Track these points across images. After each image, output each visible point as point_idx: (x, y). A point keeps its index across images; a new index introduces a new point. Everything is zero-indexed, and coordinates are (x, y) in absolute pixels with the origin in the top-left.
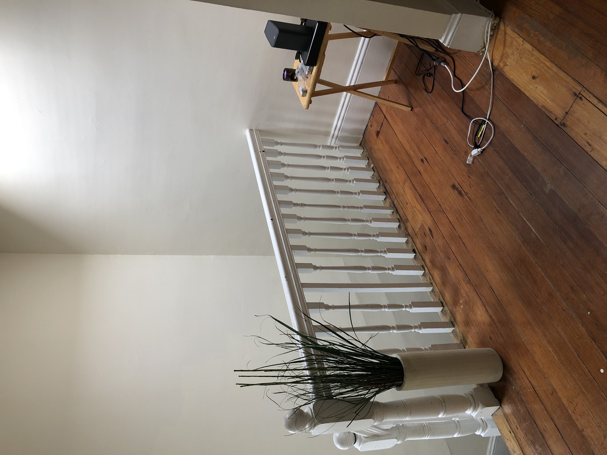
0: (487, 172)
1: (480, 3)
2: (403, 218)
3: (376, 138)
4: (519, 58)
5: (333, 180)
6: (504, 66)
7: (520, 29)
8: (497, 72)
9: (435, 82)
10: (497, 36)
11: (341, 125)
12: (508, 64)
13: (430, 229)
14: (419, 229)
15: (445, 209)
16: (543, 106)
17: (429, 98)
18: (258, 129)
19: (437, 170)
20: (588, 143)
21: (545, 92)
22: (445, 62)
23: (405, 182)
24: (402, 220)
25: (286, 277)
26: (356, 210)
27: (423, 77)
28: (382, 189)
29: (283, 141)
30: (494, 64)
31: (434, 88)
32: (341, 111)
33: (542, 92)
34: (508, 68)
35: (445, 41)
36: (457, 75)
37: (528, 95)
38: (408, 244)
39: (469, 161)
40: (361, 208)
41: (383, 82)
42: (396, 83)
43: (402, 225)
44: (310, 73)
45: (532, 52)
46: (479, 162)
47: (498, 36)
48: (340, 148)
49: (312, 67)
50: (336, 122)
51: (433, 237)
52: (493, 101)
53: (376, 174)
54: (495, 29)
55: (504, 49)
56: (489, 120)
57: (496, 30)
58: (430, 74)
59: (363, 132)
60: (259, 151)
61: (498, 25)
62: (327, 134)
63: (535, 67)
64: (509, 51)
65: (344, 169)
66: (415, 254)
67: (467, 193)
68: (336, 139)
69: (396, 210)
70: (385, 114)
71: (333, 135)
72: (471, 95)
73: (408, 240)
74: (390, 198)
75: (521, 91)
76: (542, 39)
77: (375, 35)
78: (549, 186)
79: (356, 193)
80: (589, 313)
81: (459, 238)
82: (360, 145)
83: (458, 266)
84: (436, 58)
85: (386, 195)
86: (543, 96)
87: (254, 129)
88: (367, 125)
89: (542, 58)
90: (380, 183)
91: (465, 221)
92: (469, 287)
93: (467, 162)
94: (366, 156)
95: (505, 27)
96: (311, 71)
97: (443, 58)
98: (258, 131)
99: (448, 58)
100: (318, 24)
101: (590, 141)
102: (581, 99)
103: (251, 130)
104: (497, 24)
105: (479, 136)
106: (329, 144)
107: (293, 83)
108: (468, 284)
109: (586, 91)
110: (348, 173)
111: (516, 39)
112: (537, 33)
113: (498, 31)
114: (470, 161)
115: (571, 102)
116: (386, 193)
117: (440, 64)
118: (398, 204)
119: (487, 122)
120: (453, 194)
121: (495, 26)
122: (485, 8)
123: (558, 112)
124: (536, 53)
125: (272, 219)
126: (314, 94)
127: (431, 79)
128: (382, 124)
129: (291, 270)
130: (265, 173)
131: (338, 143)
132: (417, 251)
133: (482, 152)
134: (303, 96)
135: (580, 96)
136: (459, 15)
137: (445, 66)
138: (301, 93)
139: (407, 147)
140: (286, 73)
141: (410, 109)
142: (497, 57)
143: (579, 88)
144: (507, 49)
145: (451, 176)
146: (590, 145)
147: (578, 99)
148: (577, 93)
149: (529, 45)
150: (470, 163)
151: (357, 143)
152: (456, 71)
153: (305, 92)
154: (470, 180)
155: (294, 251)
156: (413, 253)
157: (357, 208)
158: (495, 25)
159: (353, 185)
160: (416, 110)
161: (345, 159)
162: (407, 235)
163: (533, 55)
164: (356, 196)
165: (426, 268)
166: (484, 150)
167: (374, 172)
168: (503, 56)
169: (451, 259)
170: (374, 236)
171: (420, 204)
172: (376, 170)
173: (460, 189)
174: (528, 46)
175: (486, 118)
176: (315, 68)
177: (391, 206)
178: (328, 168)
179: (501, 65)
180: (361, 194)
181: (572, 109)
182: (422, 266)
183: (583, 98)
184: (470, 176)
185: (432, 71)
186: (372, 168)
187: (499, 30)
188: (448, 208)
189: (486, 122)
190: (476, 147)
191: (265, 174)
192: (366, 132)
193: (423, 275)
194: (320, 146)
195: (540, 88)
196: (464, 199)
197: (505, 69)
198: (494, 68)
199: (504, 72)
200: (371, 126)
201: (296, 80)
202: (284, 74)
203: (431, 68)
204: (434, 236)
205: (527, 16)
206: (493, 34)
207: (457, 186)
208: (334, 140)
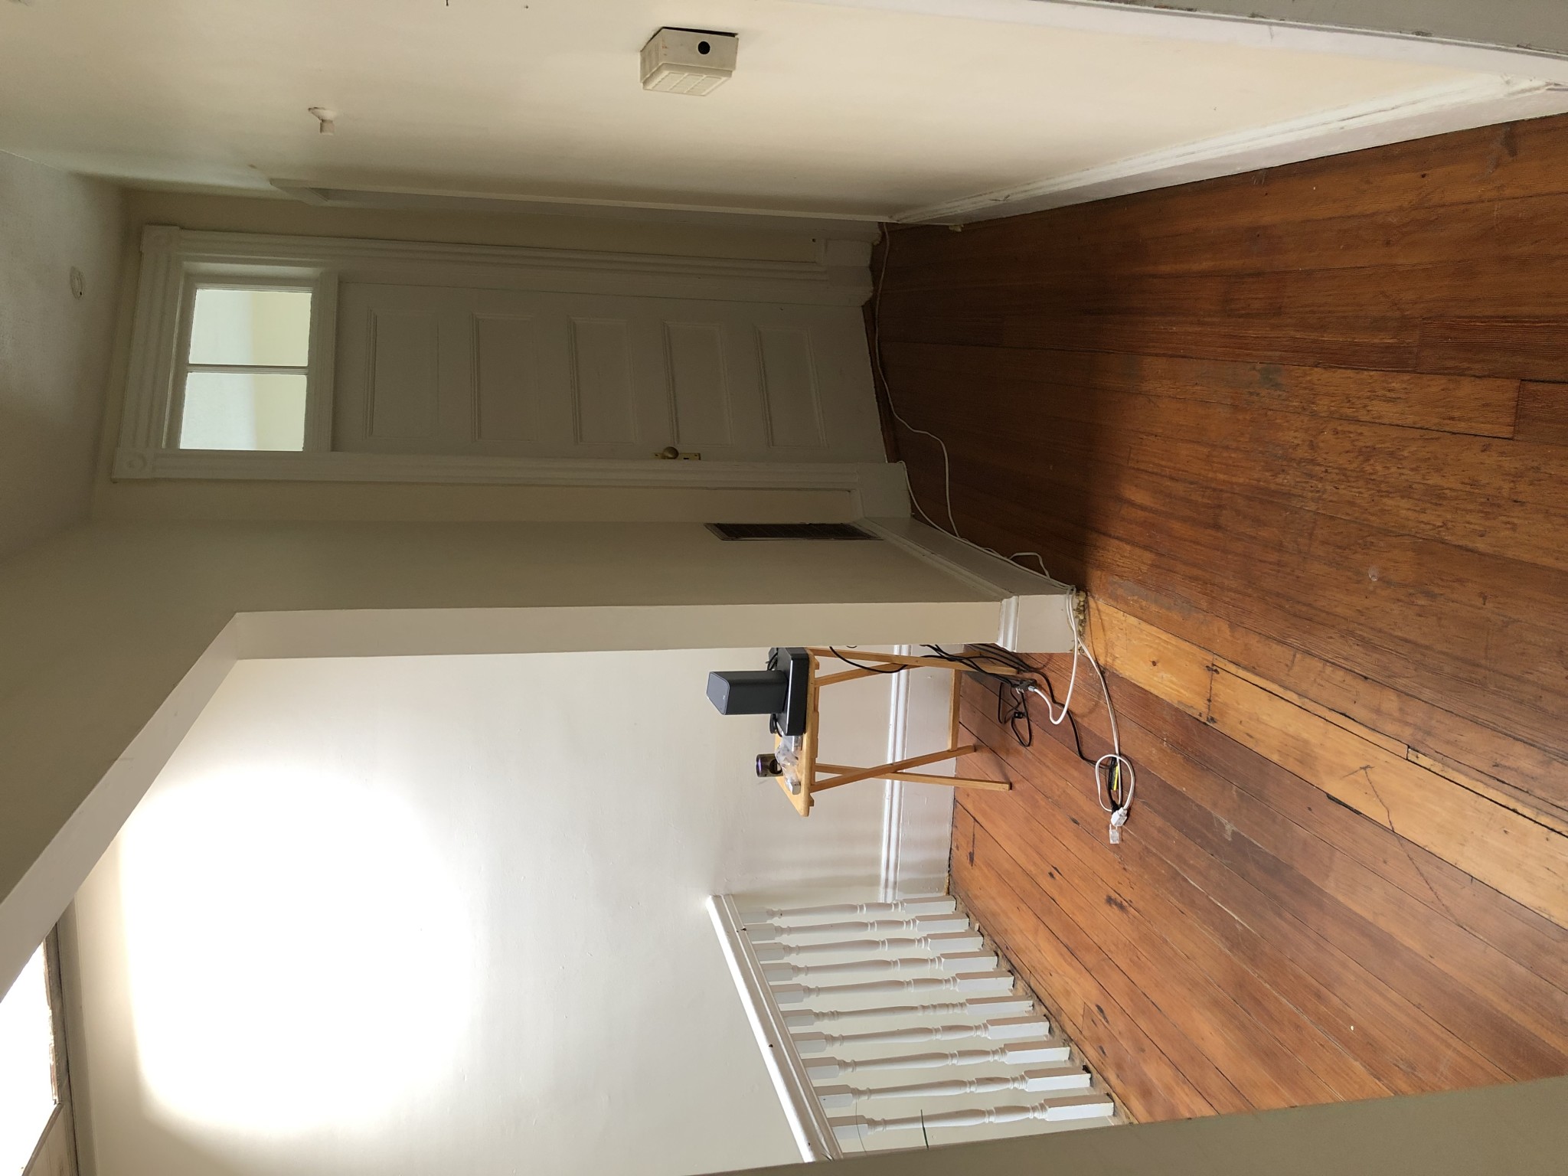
0: (1147, 848)
1: (1051, 577)
2: (1053, 1010)
3: (970, 866)
4: (1128, 641)
5: (895, 963)
6: (1114, 660)
7: (1115, 599)
8: (1107, 674)
9: (1031, 723)
10: (1090, 620)
11: (897, 856)
12: (1117, 656)
13: (1099, 1007)
14: (1083, 1016)
15: (1110, 951)
16: (1179, 702)
17: (1030, 756)
18: (728, 893)
19: (1077, 881)
20: (1248, 734)
21: (1174, 679)
22: (1035, 684)
23: (1036, 932)
24: (1051, 1014)
25: (809, 1144)
26: (951, 1011)
27: (1013, 723)
28: (1005, 966)
29: (783, 908)
30: (1099, 662)
31: (1033, 734)
32: (889, 828)
33: (1172, 682)
34: (1119, 662)
35: (1005, 642)
36: (1057, 701)
37: (1156, 692)
38: (1073, 1060)
39: (1114, 837)
40: (962, 1005)
41: (948, 751)
42: (975, 751)
43: (1053, 1025)
44: (799, 748)
45: (1139, 626)
46: (1130, 835)
47: (1092, 619)
48: (905, 904)
49: (800, 737)
50: (886, 853)
51: (1107, 1022)
52: (1116, 722)
53: (987, 938)
54: (1083, 610)
55: (1105, 635)
56: (1120, 754)
57: (1086, 612)
58: (1020, 713)
59: (947, 863)
60: (736, 930)
61: (1086, 602)
62: (873, 881)
63: (1151, 647)
64: (1111, 635)
65: (907, 922)
66: (1089, 1075)
67: (1130, 901)
68: (894, 888)
69: (1038, 997)
70: (974, 815)
71: (887, 880)
72: (1086, 725)
73: (1071, 1051)
74: (1022, 977)
75: (1146, 691)
76: (1144, 603)
77: (904, 667)
78: (1229, 828)
79: (947, 981)
80: (1352, 1028)
81: (1143, 996)
82: (948, 893)
83: (1160, 1058)
84: (1018, 683)
85: (1012, 974)
86: (1174, 686)
87: (721, 893)
88: (951, 849)
89: (1153, 630)
90: (997, 955)
91: (1143, 959)
92: (1187, 1090)
93: (1111, 842)
94: (963, 912)
95: (1096, 603)
96: (799, 744)
97: (1031, 680)
98: (731, 897)
99: (1036, 676)
100: (792, 662)
101: (1250, 732)
102: (1216, 671)
103: (717, 898)
104: (1084, 601)
105: (1115, 789)
106: (882, 901)
107: (778, 778)
108: (1185, 1087)
109: (1219, 658)
110: (929, 949)
111: (1115, 615)
112: (1136, 598)
113: (1089, 610)
114: (1115, 839)
115: (1208, 681)
116: (1012, 971)
117: (1026, 690)
118: (1038, 984)
119: (1120, 761)
120: (1111, 913)
121: (1083, 606)
122: (1062, 584)
123: (1198, 706)
124: (1145, 626)
125: (771, 1046)
126: (814, 786)
127: (1024, 721)
128: (974, 835)
129: (818, 1131)
130: (750, 967)
131: (900, 896)
132: (1090, 1066)
133: (1128, 815)
134: (795, 792)
135: (1215, 668)
136: (1014, 599)
137: (1036, 690)
138: (791, 788)
139: (1022, 860)
140: (760, 764)
141: (1007, 786)
142: (1100, 650)
143: (1210, 657)
144: (1108, 633)
145: (1100, 882)
146: (1251, 737)
147: (1215, 674)
148: (1210, 666)
149: (1133, 618)
150: (1117, 842)
151: (940, 891)
152: (1055, 695)
153: (797, 785)
154: (1128, 875)
155: (823, 1097)
156: (1084, 1072)
157: (954, 1006)
158: (1082, 603)
159: (942, 968)
160: (1017, 786)
161: (918, 922)
162: (1068, 1041)
163: (1141, 630)
164: (948, 986)
165: (1114, 1095)
166: (1129, 809)
167: (983, 936)
168: (1109, 645)
169: (1146, 1049)
170: (1014, 1080)
171: (1070, 964)
172: (985, 933)
173: (1119, 899)
174: (1132, 620)
175: (1115, 754)
176: (806, 737)
177: (1027, 994)
178: (883, 942)
179: (1109, 660)
180: (958, 980)
181: (1213, 692)
182: (1108, 1094)
183: (1219, 670)
184: (1126, 867)
185: (1021, 708)
186: (979, 930)
187: (1091, 610)
188: (1113, 948)
189: (1118, 760)
190: (1116, 807)
191: (749, 969)
192: (952, 863)
193: (1114, 1115)
194: (861, 907)
195: (1166, 676)
196: (1131, 917)
197: (1116, 664)
198: (1102, 669)
199: (1116, 670)
200: (957, 848)
201: (780, 773)
202: (757, 766)
203: (1019, 704)
204: (1109, 1019)
205: (1117, 578)
206: (1085, 618)
207: (1114, 895)
208: (890, 891)
